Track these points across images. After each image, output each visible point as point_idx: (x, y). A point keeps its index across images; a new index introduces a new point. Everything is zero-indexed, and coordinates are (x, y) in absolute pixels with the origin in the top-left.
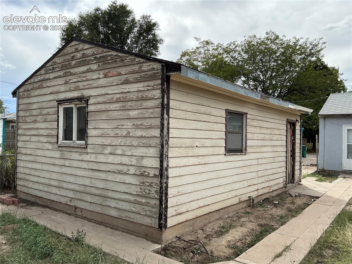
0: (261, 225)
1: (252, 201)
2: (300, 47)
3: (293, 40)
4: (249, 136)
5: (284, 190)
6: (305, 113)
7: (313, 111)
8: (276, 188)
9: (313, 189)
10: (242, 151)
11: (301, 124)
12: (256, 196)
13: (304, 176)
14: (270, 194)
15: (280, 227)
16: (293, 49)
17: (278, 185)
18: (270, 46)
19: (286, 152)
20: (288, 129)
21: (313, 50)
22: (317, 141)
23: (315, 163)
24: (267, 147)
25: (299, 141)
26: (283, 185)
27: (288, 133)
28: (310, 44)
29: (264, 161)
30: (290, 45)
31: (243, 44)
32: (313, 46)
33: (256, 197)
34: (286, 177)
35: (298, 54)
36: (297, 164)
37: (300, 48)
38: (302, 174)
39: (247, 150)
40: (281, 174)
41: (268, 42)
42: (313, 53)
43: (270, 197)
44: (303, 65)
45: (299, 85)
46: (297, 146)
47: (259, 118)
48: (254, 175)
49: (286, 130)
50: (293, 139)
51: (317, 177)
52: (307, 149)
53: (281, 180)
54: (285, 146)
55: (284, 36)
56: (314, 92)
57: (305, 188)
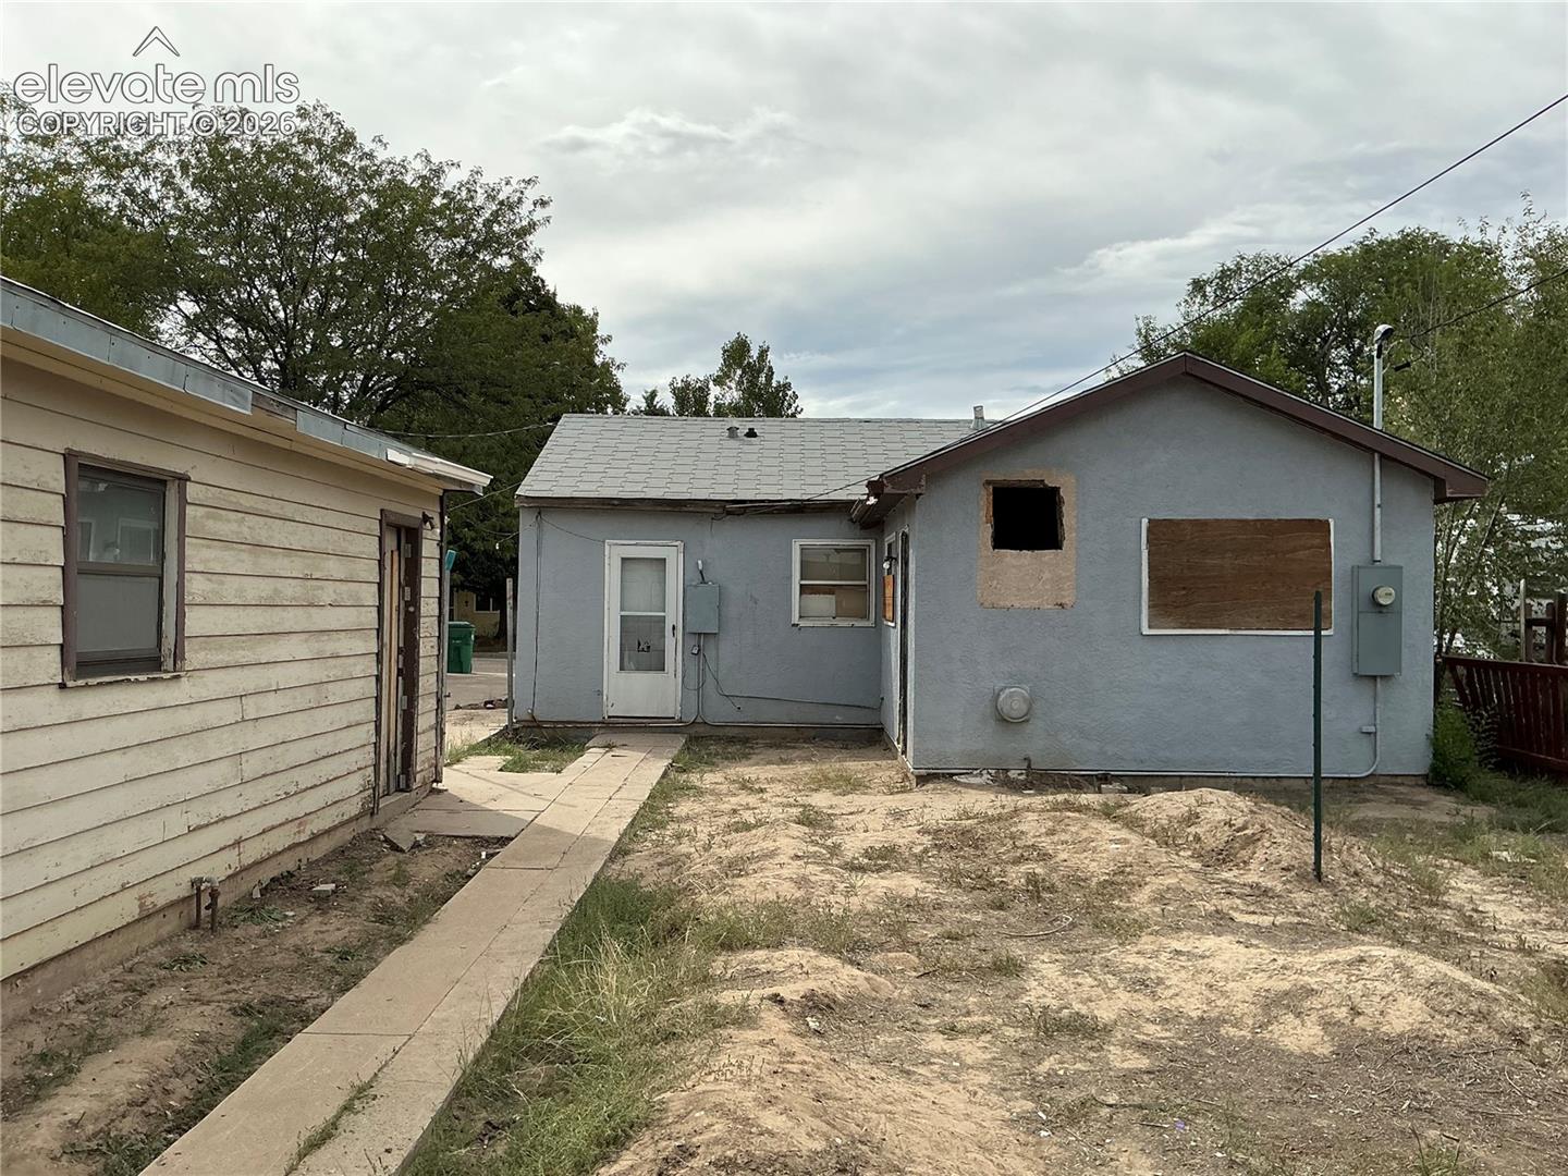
0: (246, 1010)
1: (205, 900)
2: (445, 201)
3: (418, 166)
4: (196, 586)
5: (365, 824)
6: (458, 489)
7: (492, 480)
8: (327, 825)
9: (488, 806)
10: (161, 664)
11: (441, 534)
12: (230, 872)
13: (454, 752)
14: (300, 853)
15: (333, 1000)
16: (417, 204)
17: (337, 805)
18: (315, 172)
19: (379, 655)
20: (388, 555)
21: (500, 225)
22: (510, 602)
23: (501, 693)
24: (287, 637)
25: (436, 606)
26: (360, 806)
27: (388, 572)
28: (488, 197)
29: (272, 704)
30: (403, 183)
31: (187, 138)
32: (500, 209)
33: (229, 877)
34: (376, 766)
35: (439, 230)
36: (426, 705)
37: (446, 206)
38: (447, 749)
39: (183, 659)
40: (354, 756)
41: (305, 153)
42: (498, 238)
43: (299, 868)
44: (457, 282)
45: (443, 364)
46: (428, 627)
47: (247, 502)
48: (220, 773)
49: (379, 561)
50: (408, 598)
51: (507, 752)
52: (475, 637)
53: (354, 784)
54: (375, 632)
55: (380, 141)
56: (505, 403)
57: (459, 805)
